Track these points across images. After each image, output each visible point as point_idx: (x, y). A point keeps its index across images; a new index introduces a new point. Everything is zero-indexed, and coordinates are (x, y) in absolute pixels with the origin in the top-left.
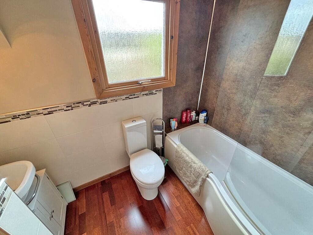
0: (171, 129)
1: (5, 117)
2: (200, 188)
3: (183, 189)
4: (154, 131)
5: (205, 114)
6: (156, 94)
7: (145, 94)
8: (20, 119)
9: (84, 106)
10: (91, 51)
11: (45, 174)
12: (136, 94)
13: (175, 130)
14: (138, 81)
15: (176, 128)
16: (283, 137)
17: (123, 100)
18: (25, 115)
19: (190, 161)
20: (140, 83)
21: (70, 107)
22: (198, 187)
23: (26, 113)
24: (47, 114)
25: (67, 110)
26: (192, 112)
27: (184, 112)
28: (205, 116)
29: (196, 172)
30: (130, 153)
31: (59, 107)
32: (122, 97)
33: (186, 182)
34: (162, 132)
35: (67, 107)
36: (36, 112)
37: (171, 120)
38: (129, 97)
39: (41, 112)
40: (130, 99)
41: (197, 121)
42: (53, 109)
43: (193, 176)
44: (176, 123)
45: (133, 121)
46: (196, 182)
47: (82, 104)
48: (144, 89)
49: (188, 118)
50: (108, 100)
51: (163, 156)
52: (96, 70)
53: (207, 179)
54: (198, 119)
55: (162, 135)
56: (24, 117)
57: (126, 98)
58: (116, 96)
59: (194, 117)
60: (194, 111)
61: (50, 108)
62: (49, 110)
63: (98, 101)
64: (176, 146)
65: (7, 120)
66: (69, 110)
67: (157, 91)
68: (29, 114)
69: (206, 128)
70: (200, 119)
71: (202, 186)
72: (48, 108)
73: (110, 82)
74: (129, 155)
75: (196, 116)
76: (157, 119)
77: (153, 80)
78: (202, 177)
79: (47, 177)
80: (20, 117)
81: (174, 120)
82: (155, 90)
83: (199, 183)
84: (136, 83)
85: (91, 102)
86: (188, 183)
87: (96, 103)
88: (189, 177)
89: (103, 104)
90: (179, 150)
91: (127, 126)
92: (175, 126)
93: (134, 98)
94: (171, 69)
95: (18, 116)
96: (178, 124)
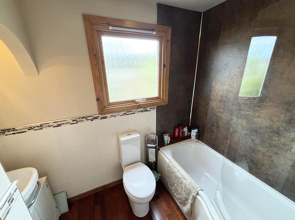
0: (164, 143)
1: (23, 128)
2: (191, 207)
3: (175, 207)
4: (148, 145)
5: (196, 130)
6: (150, 111)
7: (140, 111)
8: (34, 130)
9: (87, 120)
10: (97, 77)
11: (45, 181)
12: (132, 110)
13: (168, 144)
14: (135, 100)
15: (168, 143)
16: (272, 157)
17: (121, 116)
18: (38, 126)
19: (181, 177)
20: (136, 102)
21: (76, 121)
22: (190, 205)
23: (40, 125)
24: (56, 127)
25: (72, 124)
26: (184, 128)
27: (177, 128)
28: (197, 132)
29: (187, 189)
30: (123, 165)
31: (66, 120)
32: (120, 113)
33: (178, 200)
34: (155, 146)
35: (73, 121)
36: (47, 125)
37: (164, 134)
38: (126, 113)
39: (52, 125)
40: (127, 115)
41: (189, 137)
42: (61, 123)
43: (184, 193)
44: (169, 138)
45: (128, 135)
46: (187, 200)
47: (86, 119)
48: (139, 107)
49: (181, 133)
50: (108, 115)
51: (156, 171)
52: (100, 91)
53: (198, 196)
54: (190, 134)
55: (155, 149)
56: (37, 128)
57: (123, 114)
58: (115, 112)
59: (186, 132)
60: (186, 127)
61: (59, 121)
62: (58, 123)
63: (99, 117)
64: (168, 161)
65: (24, 130)
66: (74, 123)
67: (151, 108)
68: (42, 126)
69: (198, 144)
70: (192, 134)
71: (193, 205)
72: (58, 122)
73: (111, 100)
74: (123, 168)
75: (188, 132)
76: (151, 133)
77: (148, 99)
78: (192, 194)
79: (47, 185)
80: (34, 128)
81: (166, 135)
82: (149, 108)
83: (190, 201)
84: (134, 101)
85: (93, 118)
86: (180, 201)
87: (98, 118)
88: (180, 194)
89: (103, 119)
90: (171, 165)
91: (123, 139)
92: (167, 141)
93: (131, 114)
94: (164, 91)
95: (33, 128)
96: (170, 139)
